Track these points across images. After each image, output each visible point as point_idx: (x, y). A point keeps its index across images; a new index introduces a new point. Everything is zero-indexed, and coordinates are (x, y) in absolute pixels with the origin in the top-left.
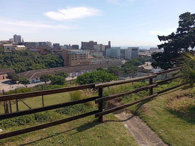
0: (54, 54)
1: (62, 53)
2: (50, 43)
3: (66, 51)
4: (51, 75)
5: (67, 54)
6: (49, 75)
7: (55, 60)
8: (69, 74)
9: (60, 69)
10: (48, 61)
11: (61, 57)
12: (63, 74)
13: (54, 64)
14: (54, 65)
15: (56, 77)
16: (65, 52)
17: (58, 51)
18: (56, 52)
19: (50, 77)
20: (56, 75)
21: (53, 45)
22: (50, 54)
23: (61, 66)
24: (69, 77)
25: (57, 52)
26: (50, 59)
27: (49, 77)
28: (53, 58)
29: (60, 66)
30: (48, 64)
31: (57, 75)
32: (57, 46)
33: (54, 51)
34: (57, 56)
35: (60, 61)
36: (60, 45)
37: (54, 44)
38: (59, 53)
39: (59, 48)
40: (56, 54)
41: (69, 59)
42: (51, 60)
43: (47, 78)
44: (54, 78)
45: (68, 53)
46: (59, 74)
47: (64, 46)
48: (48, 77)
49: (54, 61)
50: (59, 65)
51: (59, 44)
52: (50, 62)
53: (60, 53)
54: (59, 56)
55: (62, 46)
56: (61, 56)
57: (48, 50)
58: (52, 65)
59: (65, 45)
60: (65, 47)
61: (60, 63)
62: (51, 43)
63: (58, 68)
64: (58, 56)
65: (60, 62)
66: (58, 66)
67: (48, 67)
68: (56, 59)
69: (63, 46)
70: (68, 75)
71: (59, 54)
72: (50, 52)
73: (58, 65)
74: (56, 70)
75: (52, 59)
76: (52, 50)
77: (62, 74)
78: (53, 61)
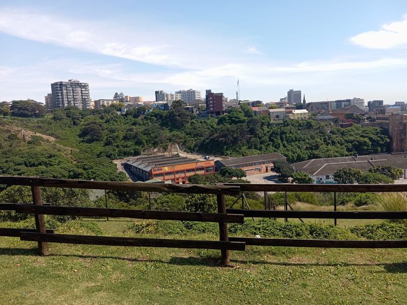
0: (367, 125)
1: (388, 122)
2: (361, 101)
3: (398, 117)
4: (359, 171)
5: (401, 123)
6: (354, 170)
7: (371, 139)
8: (403, 170)
9: (380, 159)
10: (354, 141)
11: (385, 132)
12: (389, 171)
13: (368, 146)
14: (368, 149)
15: (371, 176)
16: (397, 120)
17: (378, 118)
18: (374, 120)
19: (356, 175)
20: (370, 171)
21: (367, 105)
22: (358, 125)
23: (385, 152)
24: (405, 178)
25: (377, 121)
26: (358, 136)
27: (354, 174)
28: (367, 133)
29: (382, 152)
30: (354, 146)
31: (373, 171)
32: (376, 106)
33: (370, 118)
34: (376, 130)
35: (383, 141)
36: (384, 103)
37: (369, 103)
38: (380, 121)
39: (381, 110)
40: (373, 125)
41: (405, 135)
42: (362, 139)
43: (349, 177)
44: (366, 178)
45: (404, 121)
46: (377, 169)
47: (395, 105)
48: (352, 174)
49: (368, 141)
50: (379, 149)
51: (381, 102)
52: (358, 141)
53: (384, 121)
54: (380, 128)
55: (390, 106)
56: (387, 127)
57: (355, 115)
58: (362, 150)
59: (396, 103)
60: (398, 107)
61: (381, 146)
62: (363, 100)
63: (376, 156)
64: (379, 130)
65: (381, 142)
66: (376, 152)
67: (352, 153)
68: (372, 136)
69: (392, 106)
70: (401, 173)
71: (380, 125)
72: (358, 120)
73: (377, 150)
74: (372, 160)
75: (362, 136)
76: (364, 115)
77: (387, 170)
78: (366, 140)
